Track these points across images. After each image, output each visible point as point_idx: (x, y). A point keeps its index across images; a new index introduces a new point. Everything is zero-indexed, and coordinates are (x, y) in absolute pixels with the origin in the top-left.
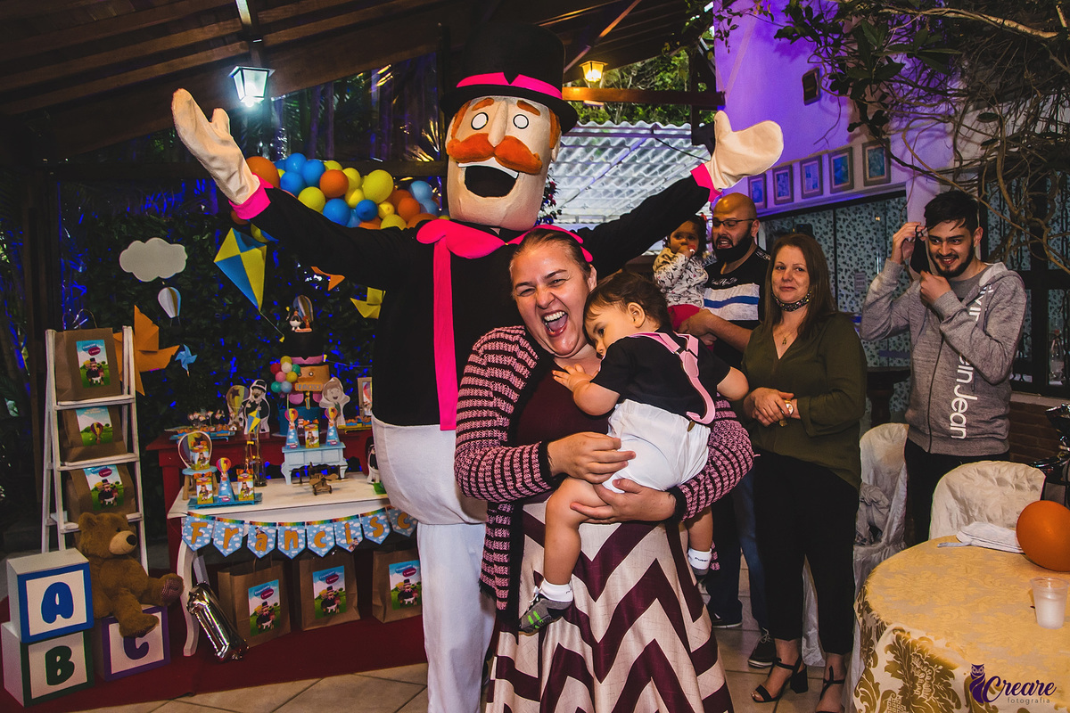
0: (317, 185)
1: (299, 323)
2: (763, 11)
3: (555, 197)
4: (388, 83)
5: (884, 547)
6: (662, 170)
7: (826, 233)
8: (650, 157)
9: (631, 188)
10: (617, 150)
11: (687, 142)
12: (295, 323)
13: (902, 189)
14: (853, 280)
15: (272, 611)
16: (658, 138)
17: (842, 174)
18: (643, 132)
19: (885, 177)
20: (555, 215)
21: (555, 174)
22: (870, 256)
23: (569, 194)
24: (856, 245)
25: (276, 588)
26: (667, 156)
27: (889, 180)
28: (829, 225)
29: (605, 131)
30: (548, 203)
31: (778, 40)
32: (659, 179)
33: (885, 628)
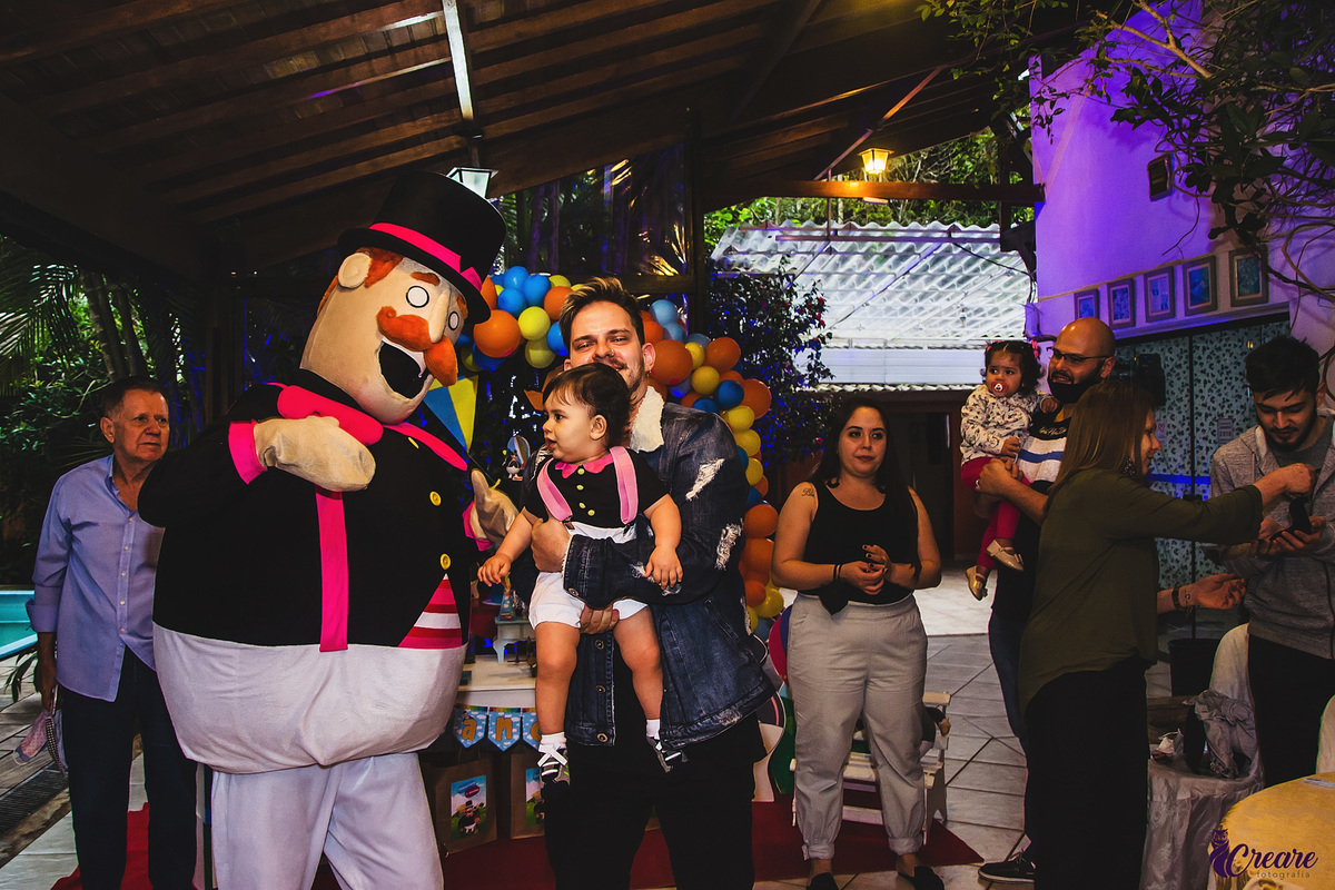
0: (541, 304)
1: (517, 470)
2: (1096, 90)
3: (824, 317)
4: (625, 182)
5: (1253, 783)
6: (961, 282)
7: (1180, 366)
8: (946, 266)
9: (920, 304)
10: (903, 257)
11: (994, 248)
12: (513, 469)
13: (1285, 311)
14: (1215, 428)
15: (477, 812)
16: (957, 242)
17: (1201, 290)
18: (938, 235)
19: (1260, 295)
20: (823, 339)
21: (824, 287)
22: (1240, 397)
23: (842, 312)
24: (1220, 382)
25: (482, 785)
26: (968, 265)
27: (1266, 299)
28: (1184, 355)
29: (890, 234)
30: (815, 323)
31: (1115, 123)
32: (958, 294)
33: (1249, 879)
